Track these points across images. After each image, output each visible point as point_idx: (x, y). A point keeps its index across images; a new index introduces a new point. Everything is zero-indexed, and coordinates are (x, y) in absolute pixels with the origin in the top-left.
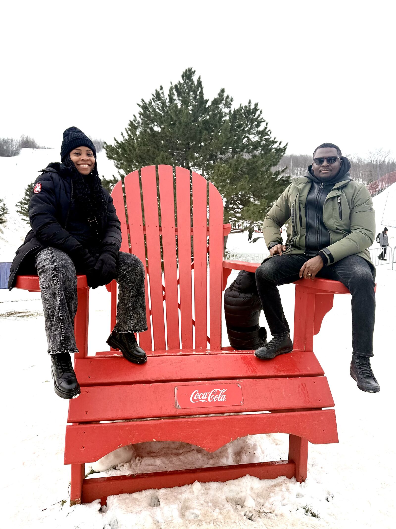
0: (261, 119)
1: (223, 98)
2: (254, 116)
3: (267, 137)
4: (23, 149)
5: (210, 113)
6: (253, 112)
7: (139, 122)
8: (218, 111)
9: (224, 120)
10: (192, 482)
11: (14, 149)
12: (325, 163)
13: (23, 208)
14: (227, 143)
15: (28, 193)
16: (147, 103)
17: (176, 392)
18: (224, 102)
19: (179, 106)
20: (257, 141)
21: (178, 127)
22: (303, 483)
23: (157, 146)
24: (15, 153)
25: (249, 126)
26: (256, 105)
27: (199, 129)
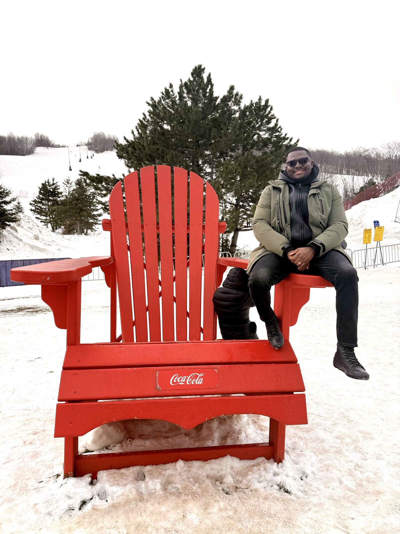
0: (272, 116)
1: (233, 96)
2: (265, 113)
3: (277, 134)
4: (37, 148)
5: (219, 111)
6: (263, 109)
7: (148, 121)
8: (227, 109)
9: (233, 118)
10: (176, 461)
11: (29, 148)
12: (298, 165)
13: (36, 207)
14: (236, 140)
15: (42, 192)
16: (157, 101)
17: (157, 375)
18: (233, 99)
19: (189, 103)
20: (267, 137)
21: (187, 125)
22: (280, 464)
23: (167, 144)
24: (30, 152)
25: (260, 123)
26: (267, 101)
27: (208, 127)
